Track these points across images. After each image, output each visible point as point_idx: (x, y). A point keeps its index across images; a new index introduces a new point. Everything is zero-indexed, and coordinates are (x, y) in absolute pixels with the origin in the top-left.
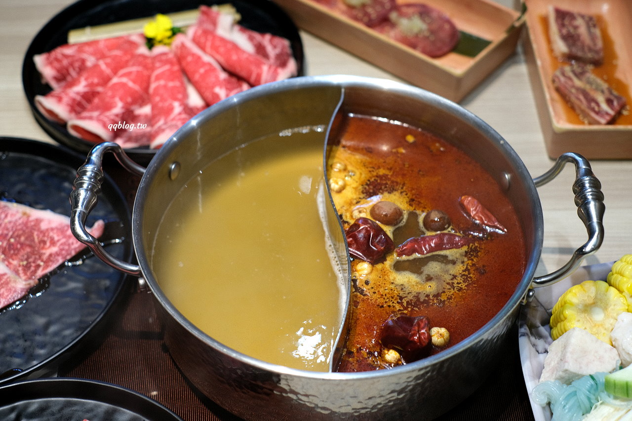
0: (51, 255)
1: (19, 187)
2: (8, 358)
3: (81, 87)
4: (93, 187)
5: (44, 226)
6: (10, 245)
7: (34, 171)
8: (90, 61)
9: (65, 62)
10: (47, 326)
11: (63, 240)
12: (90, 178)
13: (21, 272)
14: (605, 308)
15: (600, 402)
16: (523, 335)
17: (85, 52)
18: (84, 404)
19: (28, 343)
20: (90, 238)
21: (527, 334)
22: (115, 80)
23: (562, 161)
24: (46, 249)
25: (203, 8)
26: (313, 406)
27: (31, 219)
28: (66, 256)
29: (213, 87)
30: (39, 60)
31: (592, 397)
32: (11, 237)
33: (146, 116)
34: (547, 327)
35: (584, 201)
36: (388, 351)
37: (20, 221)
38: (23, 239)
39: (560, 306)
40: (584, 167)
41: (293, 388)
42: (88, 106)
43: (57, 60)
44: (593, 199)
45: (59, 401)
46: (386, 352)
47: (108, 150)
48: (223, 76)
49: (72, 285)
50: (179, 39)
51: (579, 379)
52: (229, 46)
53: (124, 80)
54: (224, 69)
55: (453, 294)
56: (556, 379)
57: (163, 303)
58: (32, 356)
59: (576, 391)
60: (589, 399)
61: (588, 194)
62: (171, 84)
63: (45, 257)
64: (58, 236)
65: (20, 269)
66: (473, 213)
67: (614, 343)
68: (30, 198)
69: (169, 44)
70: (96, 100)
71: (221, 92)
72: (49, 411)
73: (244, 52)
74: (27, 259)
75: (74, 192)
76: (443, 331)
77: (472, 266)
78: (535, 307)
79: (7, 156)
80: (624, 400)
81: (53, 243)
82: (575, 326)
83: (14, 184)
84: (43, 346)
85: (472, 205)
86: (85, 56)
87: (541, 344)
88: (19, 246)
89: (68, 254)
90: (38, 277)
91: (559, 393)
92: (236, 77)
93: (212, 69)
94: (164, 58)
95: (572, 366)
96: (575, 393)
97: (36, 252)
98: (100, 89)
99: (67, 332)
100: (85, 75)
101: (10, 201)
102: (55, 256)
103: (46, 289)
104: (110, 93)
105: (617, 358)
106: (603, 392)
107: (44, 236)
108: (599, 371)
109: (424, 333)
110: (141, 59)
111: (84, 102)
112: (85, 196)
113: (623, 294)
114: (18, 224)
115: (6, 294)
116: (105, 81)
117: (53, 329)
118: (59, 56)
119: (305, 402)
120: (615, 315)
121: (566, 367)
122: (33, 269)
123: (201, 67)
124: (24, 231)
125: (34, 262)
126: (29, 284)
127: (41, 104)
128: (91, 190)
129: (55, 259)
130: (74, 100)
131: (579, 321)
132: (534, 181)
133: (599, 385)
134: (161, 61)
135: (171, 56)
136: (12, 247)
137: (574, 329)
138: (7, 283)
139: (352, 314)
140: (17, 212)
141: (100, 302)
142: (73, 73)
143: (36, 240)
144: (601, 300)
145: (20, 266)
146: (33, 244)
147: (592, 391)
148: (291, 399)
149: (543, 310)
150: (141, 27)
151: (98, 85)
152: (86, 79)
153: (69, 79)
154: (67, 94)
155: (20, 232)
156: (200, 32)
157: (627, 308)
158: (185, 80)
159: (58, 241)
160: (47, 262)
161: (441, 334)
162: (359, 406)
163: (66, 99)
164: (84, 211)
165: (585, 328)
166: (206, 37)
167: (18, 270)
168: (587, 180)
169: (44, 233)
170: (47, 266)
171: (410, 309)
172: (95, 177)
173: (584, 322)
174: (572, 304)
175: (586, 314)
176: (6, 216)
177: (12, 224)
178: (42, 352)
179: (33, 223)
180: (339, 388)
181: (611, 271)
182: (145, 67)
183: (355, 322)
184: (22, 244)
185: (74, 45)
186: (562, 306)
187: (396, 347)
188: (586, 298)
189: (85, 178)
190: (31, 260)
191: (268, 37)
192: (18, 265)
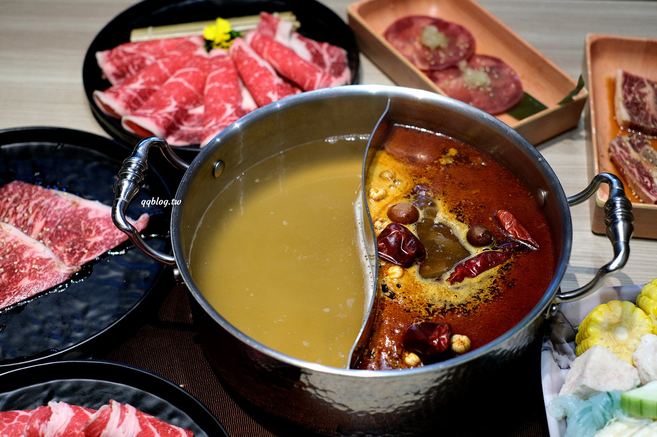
0: (95, 244)
1: (71, 177)
2: (46, 339)
3: (138, 85)
4: (137, 178)
5: (91, 216)
6: (58, 232)
7: (86, 162)
8: (150, 60)
9: (125, 60)
10: (86, 311)
11: (109, 230)
12: (134, 170)
13: (65, 258)
14: (630, 329)
15: (615, 419)
16: (546, 349)
17: (145, 51)
18: (114, 386)
19: (66, 326)
20: (130, 227)
21: (551, 349)
22: (172, 80)
23: (597, 181)
24: (92, 238)
25: (264, 14)
26: (330, 401)
27: (79, 208)
28: (110, 246)
29: (266, 91)
30: (101, 56)
31: (607, 413)
32: (59, 224)
33: (199, 116)
34: (572, 344)
35: (613, 221)
36: (409, 354)
37: (69, 210)
38: (70, 226)
39: (585, 323)
40: (618, 188)
41: (312, 383)
42: (144, 104)
43: (118, 57)
44: (623, 220)
45: (91, 382)
46: (407, 355)
47: (155, 144)
48: (277, 81)
49: (113, 273)
50: (237, 43)
51: (596, 395)
52: (286, 52)
53: (181, 80)
54: (279, 75)
55: (478, 305)
56: (574, 394)
57: (194, 293)
58: (69, 338)
59: (591, 407)
60: (604, 415)
61: (618, 213)
62: (225, 86)
63: (89, 245)
64: (104, 226)
65: (65, 255)
66: (507, 227)
67: (635, 363)
68: (80, 188)
69: (228, 47)
70: (152, 98)
71: (273, 96)
72: (80, 391)
73: (300, 59)
74: (72, 246)
75: (118, 182)
76: (464, 338)
77: (501, 278)
78: (561, 323)
79: (62, 146)
80: (637, 418)
81: (99, 232)
82: (597, 343)
83: (67, 174)
84: (80, 329)
85: (507, 218)
86: (144, 55)
87: (564, 359)
88: (66, 233)
89: (112, 244)
90: (82, 264)
91: (575, 407)
92: (291, 83)
93: (267, 74)
94: (221, 60)
95: (590, 382)
96: (590, 409)
97: (81, 240)
98: (156, 87)
99: (105, 318)
100: (143, 73)
101: (61, 189)
102: (99, 245)
103: (88, 275)
104: (165, 92)
105: (637, 377)
106: (618, 409)
107: (91, 225)
108: (616, 389)
109: (444, 339)
110: (198, 60)
111: (140, 99)
112: (128, 187)
113: (650, 315)
114: (66, 212)
115: (49, 278)
116: (163, 79)
117: (91, 314)
118: (121, 54)
119: (322, 397)
120: (639, 336)
121: (584, 382)
122: (77, 255)
123: (256, 71)
124: (72, 219)
125: (79, 249)
126: (72, 270)
127: (98, 98)
128: (134, 181)
129: (99, 248)
130: (131, 96)
131: (602, 339)
132: (568, 200)
133: (615, 402)
134: (217, 64)
135: (228, 59)
136: (59, 233)
137: (596, 346)
138: (51, 267)
139: (378, 316)
140: (67, 201)
141: (138, 291)
142: (133, 71)
143: (83, 229)
144: (626, 320)
145: (65, 252)
146: (79, 231)
147: (608, 408)
148: (310, 394)
149: (570, 326)
150: (201, 30)
151: (155, 83)
152: (144, 77)
153: (128, 76)
154: (123, 90)
155: (68, 220)
156: (258, 37)
157: (652, 329)
158: (240, 84)
159: (104, 230)
160: (91, 251)
161: (462, 342)
162: (375, 405)
163: (122, 95)
164: (126, 201)
165: (608, 347)
166: (265, 42)
167: (63, 256)
168: (618, 201)
169: (90, 222)
170: (91, 254)
171: (435, 316)
172: (139, 170)
173: (607, 341)
174: (597, 322)
175: (610, 333)
176: (56, 204)
177: (61, 212)
178: (79, 335)
179: (81, 212)
180: (356, 385)
181: (641, 293)
182: (202, 68)
183: (380, 325)
184: (69, 232)
185: (135, 43)
186: (587, 324)
187: (417, 351)
188: (611, 317)
189: (130, 169)
190: (76, 247)
191: (326, 45)
192: (63, 251)
